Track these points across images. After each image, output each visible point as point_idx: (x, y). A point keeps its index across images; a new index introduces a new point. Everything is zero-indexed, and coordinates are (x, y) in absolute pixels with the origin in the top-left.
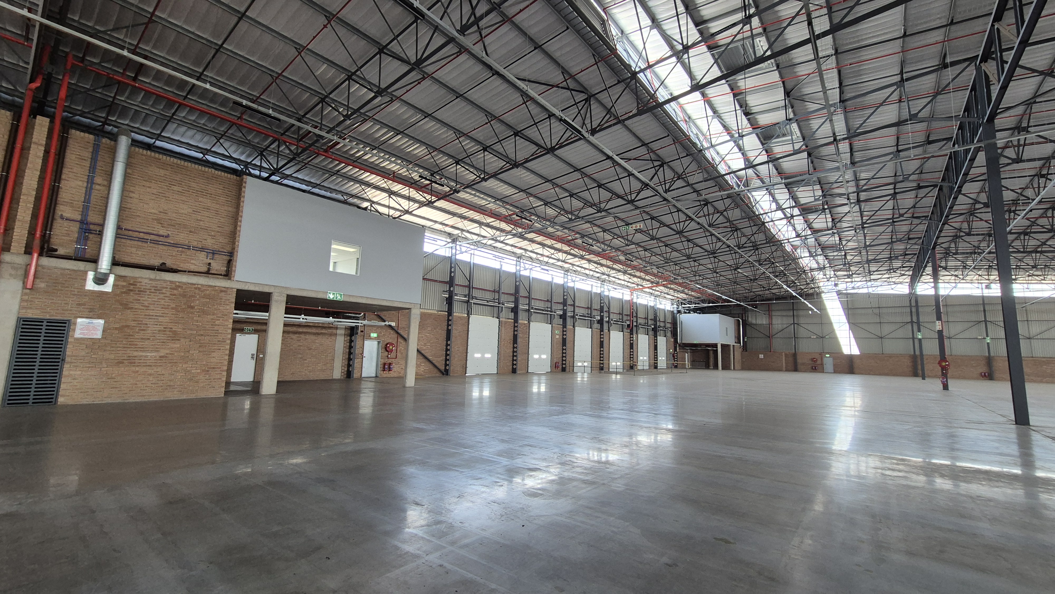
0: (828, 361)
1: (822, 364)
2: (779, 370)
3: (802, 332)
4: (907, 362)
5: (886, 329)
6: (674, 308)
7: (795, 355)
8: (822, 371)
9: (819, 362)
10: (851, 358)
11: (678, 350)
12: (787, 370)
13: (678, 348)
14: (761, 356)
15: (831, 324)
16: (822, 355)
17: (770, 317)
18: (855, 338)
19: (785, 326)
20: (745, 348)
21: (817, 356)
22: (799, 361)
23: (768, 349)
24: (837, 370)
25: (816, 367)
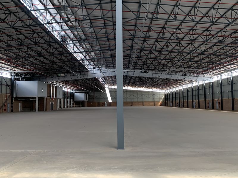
0: (106, 104)
3: (101, 97)
6: (73, 92)
10: (110, 103)
12: (97, 106)
13: (74, 102)
18: (111, 98)
19: (97, 96)
20: (88, 101)
22: (100, 104)
23: (94, 102)
24: (107, 106)
25: (103, 105)
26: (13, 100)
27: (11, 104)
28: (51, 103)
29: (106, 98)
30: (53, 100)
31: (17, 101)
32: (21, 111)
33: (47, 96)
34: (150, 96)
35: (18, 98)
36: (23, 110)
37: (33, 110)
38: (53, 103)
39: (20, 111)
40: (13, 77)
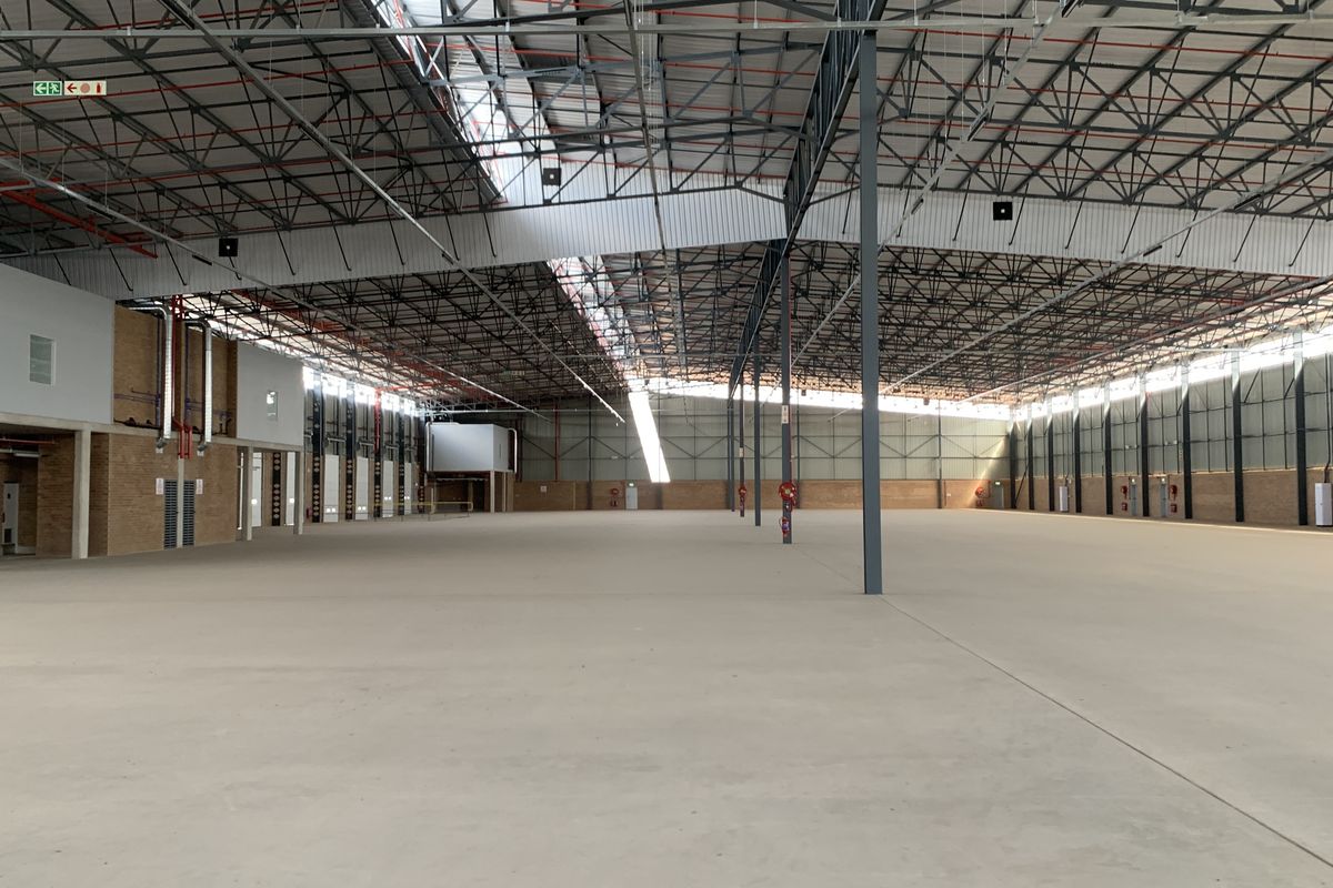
0: (632, 493)
1: (624, 497)
2: (568, 508)
3: (601, 451)
4: (720, 491)
5: (703, 445)
7: (589, 486)
8: (624, 508)
9: (620, 494)
10: (659, 486)
11: (426, 484)
12: (579, 509)
13: (426, 481)
14: (544, 489)
15: (637, 438)
16: (624, 484)
17: (558, 426)
18: (667, 458)
19: (576, 441)
20: (519, 477)
21: (618, 486)
22: (595, 494)
23: (555, 480)
24: (642, 506)
25: (615, 502)
28: (171, 486)
30: (185, 455)
34: (912, 444)
38: (190, 486)
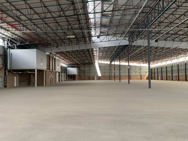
3: (91, 71)
6: (66, 66)
7: (89, 76)
9: (94, 78)
12: (88, 80)
14: (83, 77)
15: (96, 70)
19: (88, 70)
20: (79, 75)
24: (97, 79)
25: (93, 79)
26: (7, 73)
27: (5, 77)
28: (51, 77)
29: (96, 72)
30: (52, 73)
31: (11, 74)
32: (17, 87)
33: (46, 69)
34: (137, 70)
35: (13, 70)
36: (19, 84)
37: (30, 84)
38: (52, 77)
39: (15, 85)
40: (6, 45)
